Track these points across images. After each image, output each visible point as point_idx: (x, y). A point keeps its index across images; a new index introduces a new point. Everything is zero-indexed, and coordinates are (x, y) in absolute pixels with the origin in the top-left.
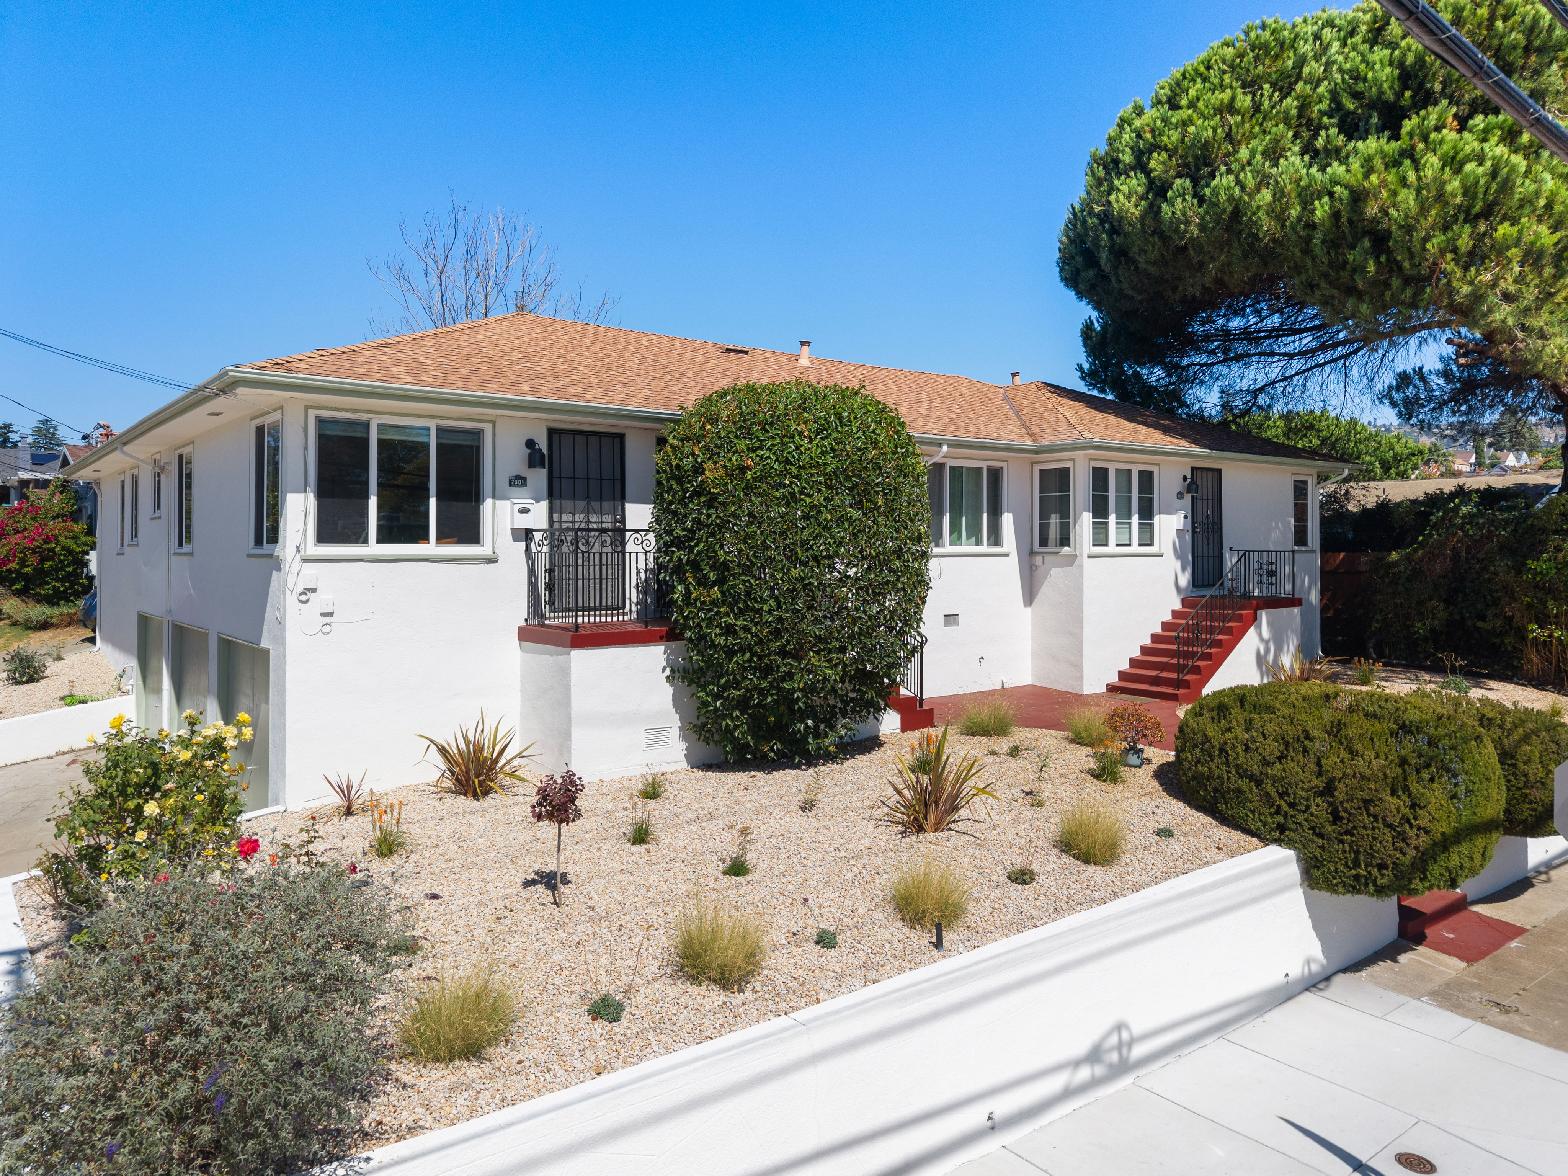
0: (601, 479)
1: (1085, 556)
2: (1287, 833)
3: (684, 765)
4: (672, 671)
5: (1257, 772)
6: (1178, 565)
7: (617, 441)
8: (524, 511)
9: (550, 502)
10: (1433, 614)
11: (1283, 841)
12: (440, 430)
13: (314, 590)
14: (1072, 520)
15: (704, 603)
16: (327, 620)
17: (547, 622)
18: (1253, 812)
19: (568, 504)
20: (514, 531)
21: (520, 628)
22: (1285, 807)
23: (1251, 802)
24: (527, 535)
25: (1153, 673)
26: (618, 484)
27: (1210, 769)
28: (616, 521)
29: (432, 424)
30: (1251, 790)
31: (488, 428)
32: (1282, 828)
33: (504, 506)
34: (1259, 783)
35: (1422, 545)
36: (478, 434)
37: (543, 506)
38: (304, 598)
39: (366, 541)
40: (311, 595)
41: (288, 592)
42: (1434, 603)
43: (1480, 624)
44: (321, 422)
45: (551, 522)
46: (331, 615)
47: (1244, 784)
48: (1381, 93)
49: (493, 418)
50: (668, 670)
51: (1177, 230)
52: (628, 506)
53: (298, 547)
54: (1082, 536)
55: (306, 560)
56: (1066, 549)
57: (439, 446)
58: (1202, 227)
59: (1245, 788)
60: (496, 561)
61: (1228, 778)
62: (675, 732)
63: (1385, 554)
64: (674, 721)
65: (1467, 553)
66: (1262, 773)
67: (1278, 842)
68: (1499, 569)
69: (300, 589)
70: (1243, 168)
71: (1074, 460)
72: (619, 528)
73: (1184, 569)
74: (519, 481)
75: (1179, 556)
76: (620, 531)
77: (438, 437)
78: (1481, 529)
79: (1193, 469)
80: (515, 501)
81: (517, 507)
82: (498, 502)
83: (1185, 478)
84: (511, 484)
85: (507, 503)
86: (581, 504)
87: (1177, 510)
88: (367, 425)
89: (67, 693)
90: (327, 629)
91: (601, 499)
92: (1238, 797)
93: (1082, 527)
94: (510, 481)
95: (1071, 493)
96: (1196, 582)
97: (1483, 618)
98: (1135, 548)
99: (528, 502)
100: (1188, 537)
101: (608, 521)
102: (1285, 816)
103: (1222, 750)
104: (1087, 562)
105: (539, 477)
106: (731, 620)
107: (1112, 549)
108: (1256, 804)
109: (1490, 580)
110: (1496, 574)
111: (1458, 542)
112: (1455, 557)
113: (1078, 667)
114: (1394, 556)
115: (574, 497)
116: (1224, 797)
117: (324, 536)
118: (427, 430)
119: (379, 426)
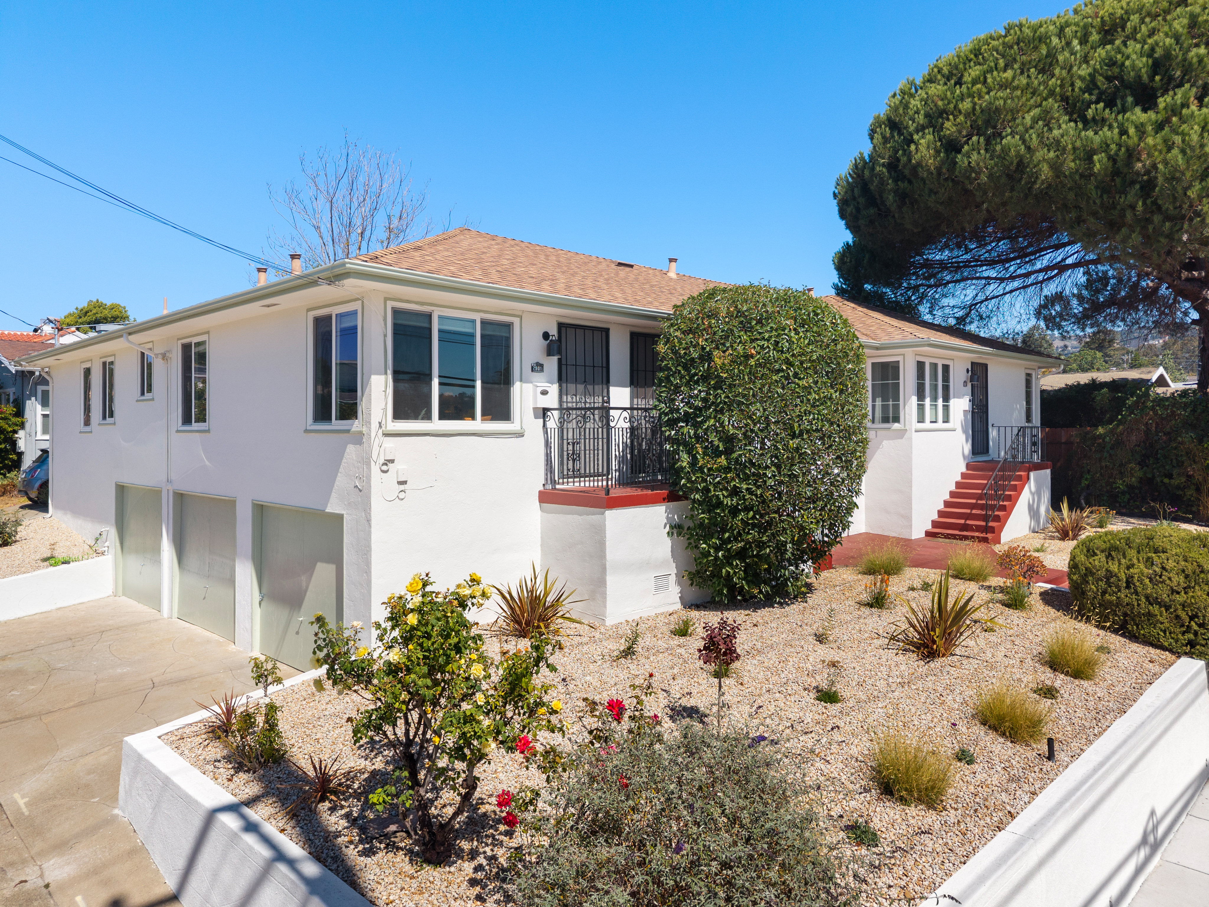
0: (594, 367)
1: (913, 430)
2: (1198, 647)
3: (679, 606)
4: (671, 527)
5: (1167, 600)
6: (963, 437)
7: (604, 333)
8: (544, 393)
9: (560, 386)
10: (1131, 473)
11: (1194, 653)
12: (484, 323)
13: (392, 461)
14: (901, 402)
15: (710, 469)
16: (402, 487)
17: (558, 487)
18: (1165, 632)
19: (572, 387)
20: (535, 409)
21: (540, 492)
22: (1195, 627)
23: (1162, 623)
24: (544, 412)
25: (962, 521)
26: (604, 369)
27: (1118, 598)
28: (603, 402)
29: (478, 317)
30: (1161, 613)
31: (516, 321)
32: (1192, 644)
33: (528, 388)
34: (1167, 608)
35: (1120, 422)
36: (508, 326)
37: (554, 389)
38: (385, 468)
40: (390, 466)
41: (373, 463)
42: (1132, 465)
43: (1166, 480)
44: (396, 312)
45: (561, 401)
46: (404, 483)
47: (1155, 609)
48: (1140, 77)
49: (520, 313)
50: (668, 526)
51: (969, 178)
52: (612, 389)
53: (380, 423)
54: (911, 415)
55: (386, 435)
56: (896, 426)
57: (482, 336)
58: (990, 176)
59: (1157, 612)
60: (522, 436)
61: (1139, 605)
62: (673, 578)
63: (1093, 428)
64: (673, 570)
65: (1156, 428)
66: (1170, 601)
67: (1190, 655)
68: (1186, 440)
69: (382, 461)
70: (1027, 131)
71: (904, 355)
72: (606, 407)
73: (967, 441)
74: (538, 367)
75: (965, 431)
76: (605, 410)
77: (482, 329)
78: (1167, 409)
79: (973, 364)
80: (539, 384)
81: (539, 390)
82: (524, 385)
83: (968, 371)
84: (533, 370)
85: (530, 386)
86: (581, 387)
87: (964, 395)
88: (429, 316)
89: (49, 555)
90: (402, 495)
91: (594, 383)
92: (1149, 620)
93: (911, 408)
94: (532, 367)
95: (901, 381)
96: (975, 451)
97: (1170, 477)
98: (940, 425)
99: (545, 386)
100: (969, 417)
101: (598, 401)
102: (1196, 634)
103: (1128, 582)
104: (914, 434)
105: (552, 364)
106: (736, 483)
107: (927, 425)
108: (1167, 625)
109: (1176, 448)
110: (1182, 443)
111: (1149, 420)
112: (1147, 432)
113: (908, 518)
114: (1101, 430)
115: (576, 382)
116: (1133, 620)
117: (399, 414)
118: (474, 321)
119: (440, 317)
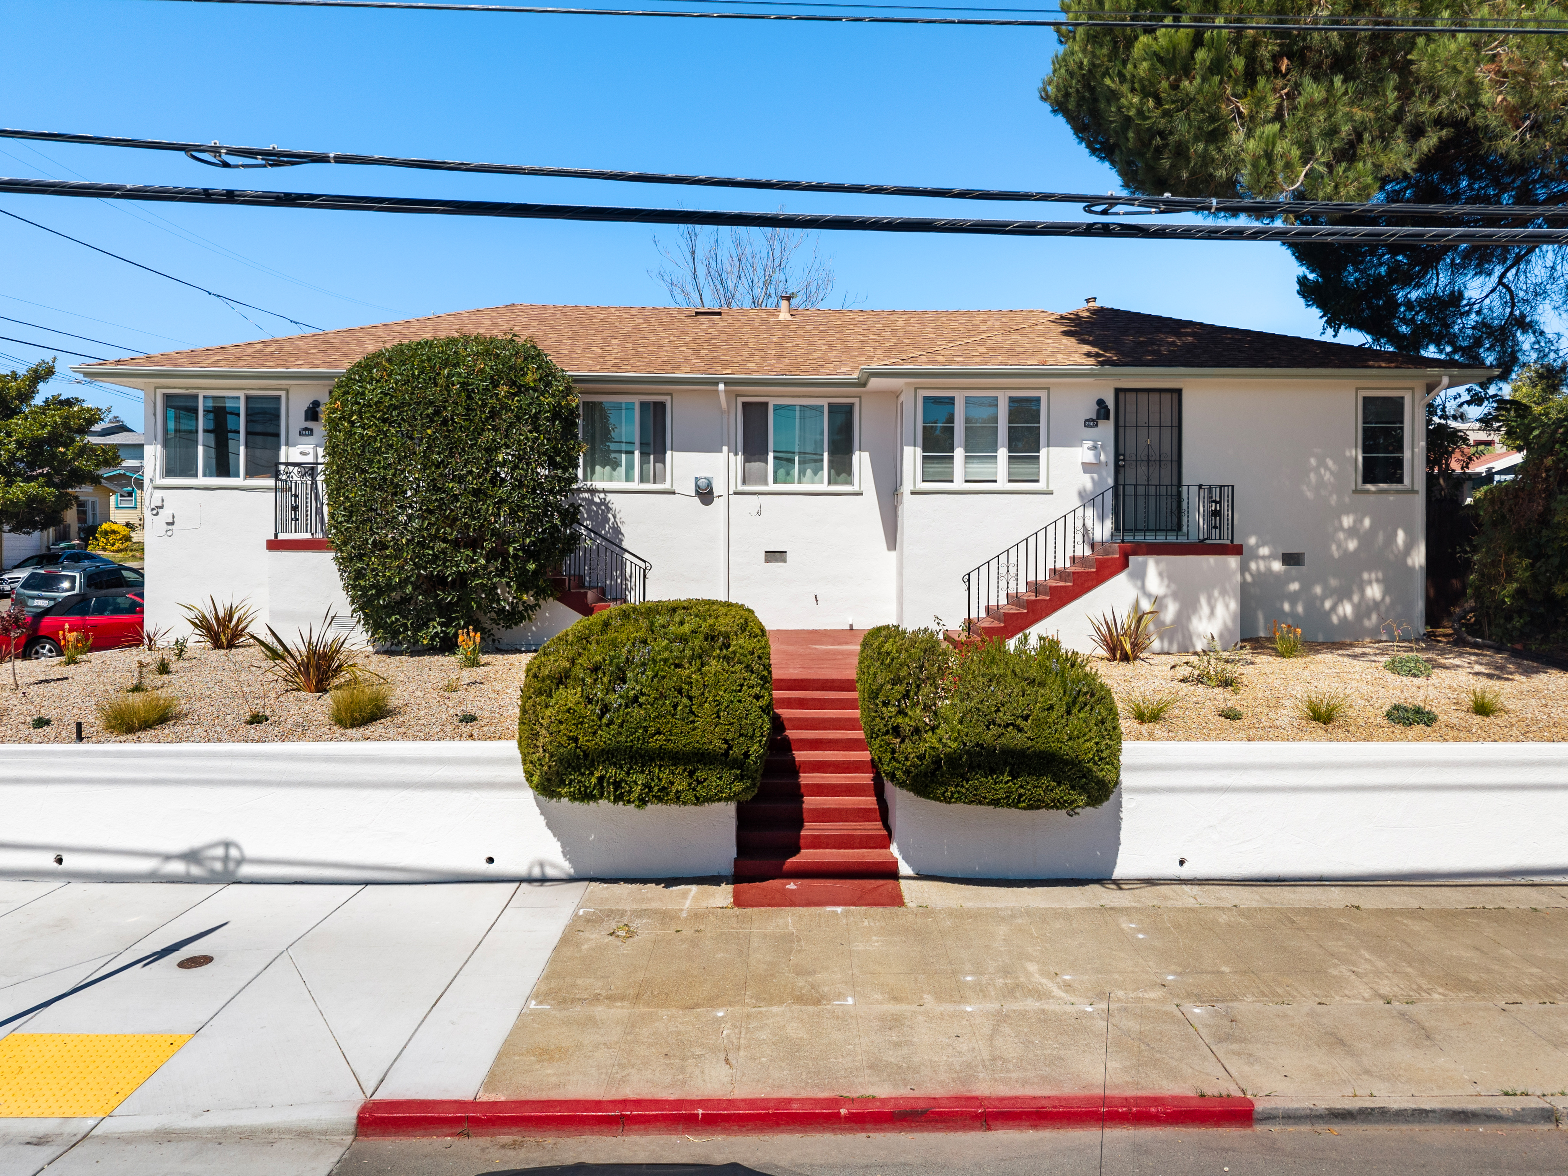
1: (907, 492)
8: (304, 453)
12: (248, 398)
13: (162, 507)
16: (170, 527)
21: (267, 541)
29: (241, 394)
31: (283, 394)
33: (294, 448)
36: (276, 399)
38: (155, 512)
39: (196, 476)
40: (160, 511)
41: (144, 509)
44: (166, 397)
46: (172, 523)
49: (287, 387)
53: (153, 479)
54: (904, 472)
55: (156, 488)
57: (247, 409)
69: (153, 507)
74: (307, 432)
77: (246, 403)
79: (1118, 391)
80: (300, 446)
81: (300, 451)
82: (290, 449)
83: (1103, 403)
84: (300, 434)
85: (297, 446)
87: (1082, 440)
88: (196, 397)
90: (170, 533)
93: (904, 462)
94: (300, 432)
98: (1002, 485)
99: (308, 447)
104: (910, 499)
107: (957, 485)
117: (169, 472)
118: (238, 398)
119: (204, 397)
